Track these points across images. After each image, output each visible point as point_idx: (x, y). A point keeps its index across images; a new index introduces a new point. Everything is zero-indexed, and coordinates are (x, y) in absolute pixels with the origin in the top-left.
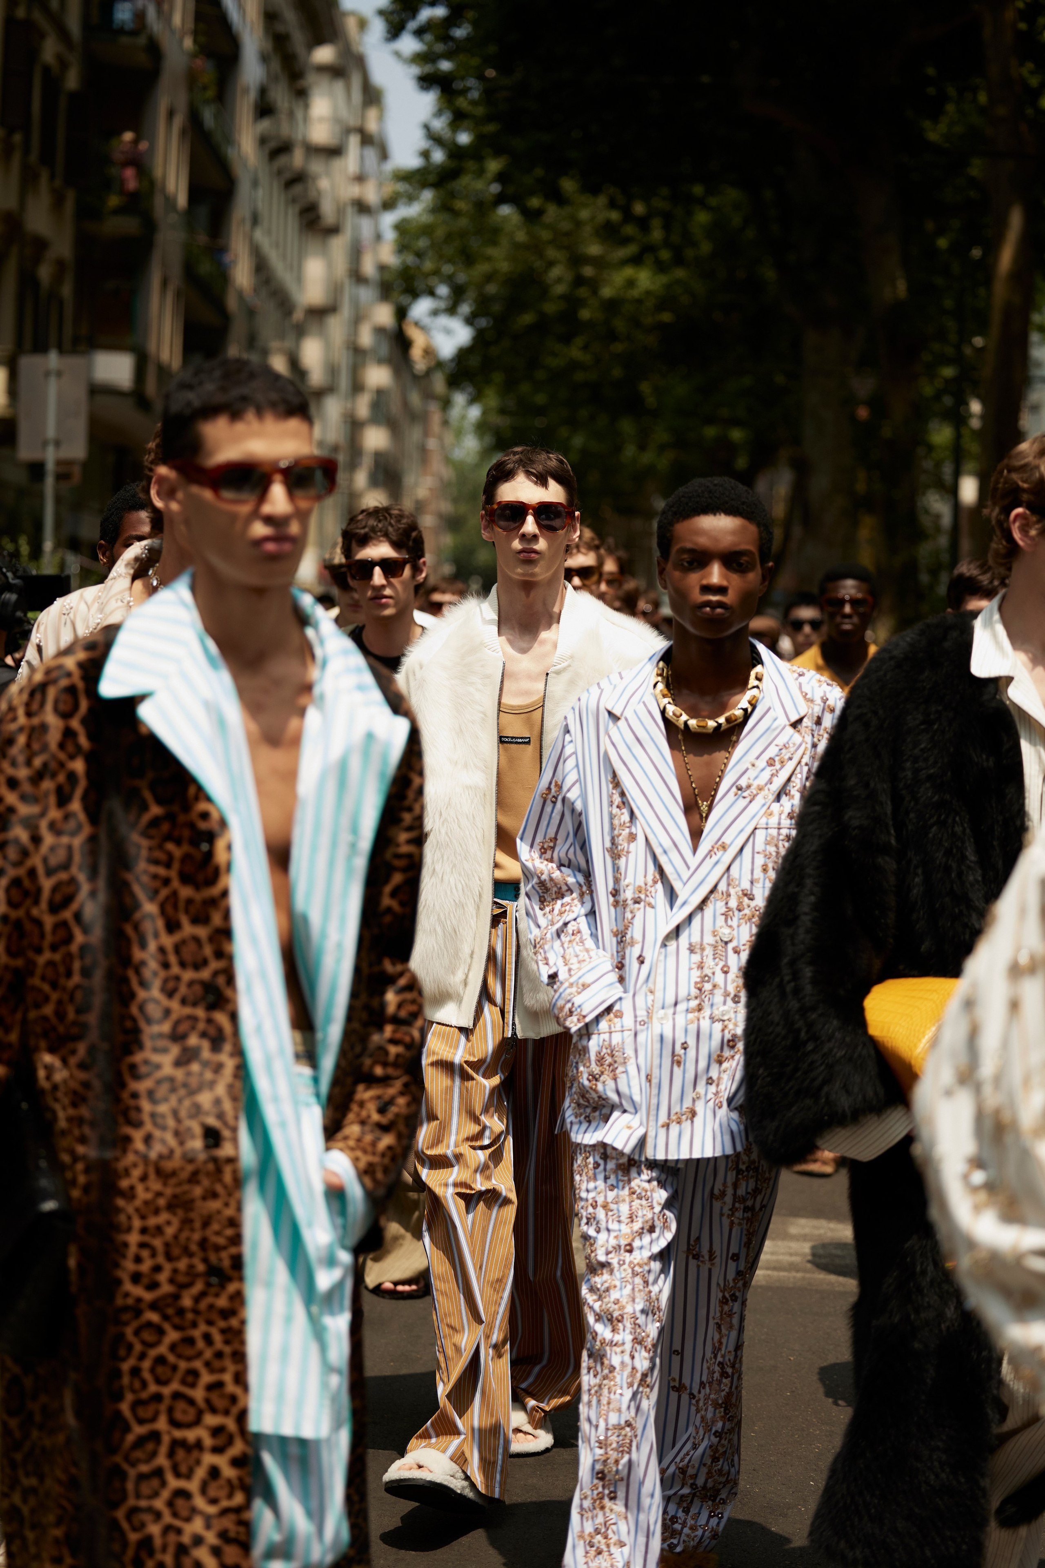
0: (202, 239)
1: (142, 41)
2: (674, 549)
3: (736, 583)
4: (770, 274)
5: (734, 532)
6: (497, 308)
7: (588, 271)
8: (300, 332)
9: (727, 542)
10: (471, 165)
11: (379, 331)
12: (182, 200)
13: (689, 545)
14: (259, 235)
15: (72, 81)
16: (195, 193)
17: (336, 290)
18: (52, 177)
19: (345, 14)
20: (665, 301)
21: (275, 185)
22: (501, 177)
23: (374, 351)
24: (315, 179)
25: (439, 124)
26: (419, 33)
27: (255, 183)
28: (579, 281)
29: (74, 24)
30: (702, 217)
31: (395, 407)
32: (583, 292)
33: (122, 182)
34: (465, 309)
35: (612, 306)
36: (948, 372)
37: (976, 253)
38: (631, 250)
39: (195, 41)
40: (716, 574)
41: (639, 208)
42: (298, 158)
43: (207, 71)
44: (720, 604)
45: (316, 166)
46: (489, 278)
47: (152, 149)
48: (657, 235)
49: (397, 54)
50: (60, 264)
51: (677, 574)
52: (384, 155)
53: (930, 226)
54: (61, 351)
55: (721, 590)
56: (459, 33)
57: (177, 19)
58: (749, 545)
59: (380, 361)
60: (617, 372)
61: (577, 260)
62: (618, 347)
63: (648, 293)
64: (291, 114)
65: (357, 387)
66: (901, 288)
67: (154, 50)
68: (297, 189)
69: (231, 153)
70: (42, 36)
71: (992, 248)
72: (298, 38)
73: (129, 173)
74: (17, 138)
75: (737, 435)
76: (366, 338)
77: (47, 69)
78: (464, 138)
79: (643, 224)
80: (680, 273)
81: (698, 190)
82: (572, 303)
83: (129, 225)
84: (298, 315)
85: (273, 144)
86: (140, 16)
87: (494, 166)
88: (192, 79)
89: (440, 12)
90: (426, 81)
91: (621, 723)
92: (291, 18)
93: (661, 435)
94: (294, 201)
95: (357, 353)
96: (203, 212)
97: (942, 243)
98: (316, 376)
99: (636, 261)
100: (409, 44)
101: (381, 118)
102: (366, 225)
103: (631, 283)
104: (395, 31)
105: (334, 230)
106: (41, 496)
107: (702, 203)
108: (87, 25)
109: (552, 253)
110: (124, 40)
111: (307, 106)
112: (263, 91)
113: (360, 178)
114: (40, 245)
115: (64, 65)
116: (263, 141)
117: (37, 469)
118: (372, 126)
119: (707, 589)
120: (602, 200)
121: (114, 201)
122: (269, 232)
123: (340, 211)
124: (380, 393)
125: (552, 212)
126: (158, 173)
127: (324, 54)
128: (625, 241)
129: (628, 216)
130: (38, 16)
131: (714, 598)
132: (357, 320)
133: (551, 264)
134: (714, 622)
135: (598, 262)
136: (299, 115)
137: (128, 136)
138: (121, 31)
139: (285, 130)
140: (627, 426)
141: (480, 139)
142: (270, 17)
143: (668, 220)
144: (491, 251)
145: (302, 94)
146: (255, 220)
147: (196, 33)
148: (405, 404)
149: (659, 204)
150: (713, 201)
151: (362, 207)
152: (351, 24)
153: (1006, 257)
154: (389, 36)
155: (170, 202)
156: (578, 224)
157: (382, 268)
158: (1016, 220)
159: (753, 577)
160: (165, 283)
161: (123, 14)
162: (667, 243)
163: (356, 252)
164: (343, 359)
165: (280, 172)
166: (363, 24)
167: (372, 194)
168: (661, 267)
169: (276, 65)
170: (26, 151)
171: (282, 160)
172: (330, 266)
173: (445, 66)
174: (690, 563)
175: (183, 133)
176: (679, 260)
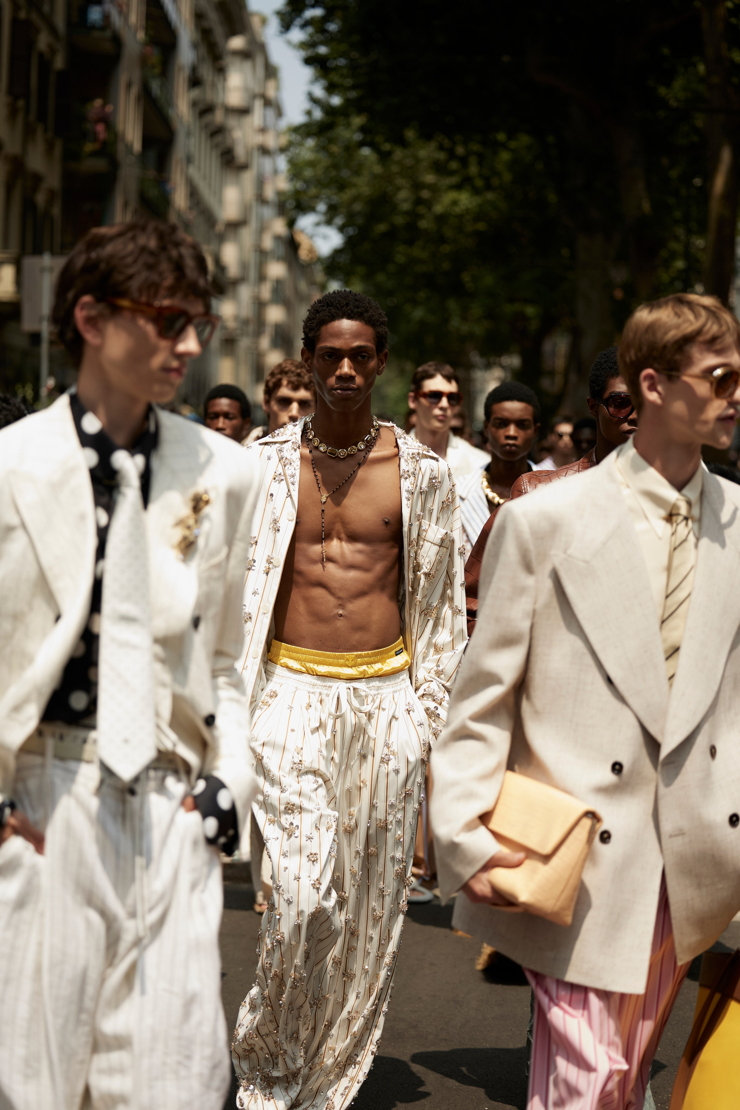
0: (152, 173)
1: (108, 34)
2: (493, 417)
3: (521, 435)
4: (552, 198)
5: (521, 410)
6: (360, 221)
7: (425, 194)
8: (221, 239)
9: (518, 415)
10: (341, 120)
11: (277, 238)
12: (137, 146)
13: (499, 416)
14: (192, 171)
15: (59, 63)
16: (147, 141)
17: (246, 209)
18: (46, 131)
19: (252, 14)
20: (479, 216)
21: (203, 136)
22: (363, 129)
23: (273, 252)
24: (230, 131)
25: (319, 92)
26: (303, 26)
27: (188, 134)
28: (419, 201)
29: (60, 22)
30: (505, 156)
31: (289, 292)
32: (421, 210)
33: (95, 134)
34: (339, 221)
35: (441, 219)
36: (680, 264)
37: (697, 182)
38: (454, 180)
39: (147, 34)
40: (512, 430)
41: (460, 150)
42: (219, 116)
43: (155, 55)
44: (514, 445)
45: (232, 122)
46: (356, 199)
47: (115, 111)
48: (473, 169)
49: (289, 43)
50: (52, 193)
51: (493, 429)
52: (279, 113)
53: (665, 161)
54: (53, 253)
55: (514, 438)
56: (332, 27)
57: (133, 18)
58: (528, 416)
59: (279, 259)
60: (446, 266)
61: (417, 186)
62: (446, 249)
63: (467, 210)
64: (214, 85)
65: (262, 278)
66: (646, 207)
67: (117, 41)
68: (218, 139)
69: (171, 113)
70: (37, 31)
71: (709, 177)
72: (218, 31)
73: (100, 128)
74: (21, 103)
75: (530, 310)
76: (268, 243)
77: (41, 55)
78: (336, 101)
79: (464, 161)
80: (490, 196)
81: (501, 137)
82: (414, 216)
83: (100, 164)
84: (220, 227)
85: (201, 106)
86: (106, 17)
87: (358, 121)
88: (144, 61)
89: (317, 12)
90: (308, 61)
91: (466, 502)
92: (213, 18)
93: (476, 310)
94: (217, 146)
95: (262, 255)
96: (152, 155)
97: (674, 174)
98: (233, 269)
99: (458, 187)
100: (297, 35)
101: (278, 88)
102: (267, 163)
103: (455, 203)
104: (286, 26)
105: (244, 167)
106: (38, 357)
107: (504, 146)
108: (69, 24)
109: (400, 181)
110: (96, 34)
111: (225, 79)
112: (194, 69)
113: (263, 130)
114: (37, 179)
115: (53, 51)
116: (194, 104)
117: (35, 338)
118: (271, 93)
119: (508, 437)
120: (433, 145)
121: (89, 147)
122: (199, 168)
123: (249, 153)
124: (278, 283)
125: (399, 154)
126: (120, 127)
127: (237, 43)
128: (451, 173)
129: (452, 155)
130: (35, 17)
131: (511, 442)
132: (262, 230)
133: (399, 189)
134: (511, 453)
135: (433, 188)
136: (220, 86)
137: (98, 102)
138: (93, 27)
139: (209, 96)
140: (452, 304)
141: (347, 102)
142: (199, 16)
143: (481, 159)
144: (355, 180)
145: (221, 71)
146: (189, 160)
147: (147, 29)
148: (296, 290)
149: (475, 147)
150: (513, 144)
151: (264, 151)
152: (256, 22)
153: (719, 183)
154: (283, 30)
155: (129, 148)
156: (418, 160)
157: (279, 193)
158: (726, 156)
159: (530, 432)
160: (126, 205)
161: (95, 14)
162: (481, 175)
163: (260, 182)
164: (252, 258)
165: (206, 126)
166: (264, 21)
167: (271, 141)
168: (476, 191)
169: (203, 50)
170: (27, 111)
171: (208, 118)
172: (242, 192)
173: (323, 50)
174: (500, 424)
175: (138, 99)
176: (489, 187)
